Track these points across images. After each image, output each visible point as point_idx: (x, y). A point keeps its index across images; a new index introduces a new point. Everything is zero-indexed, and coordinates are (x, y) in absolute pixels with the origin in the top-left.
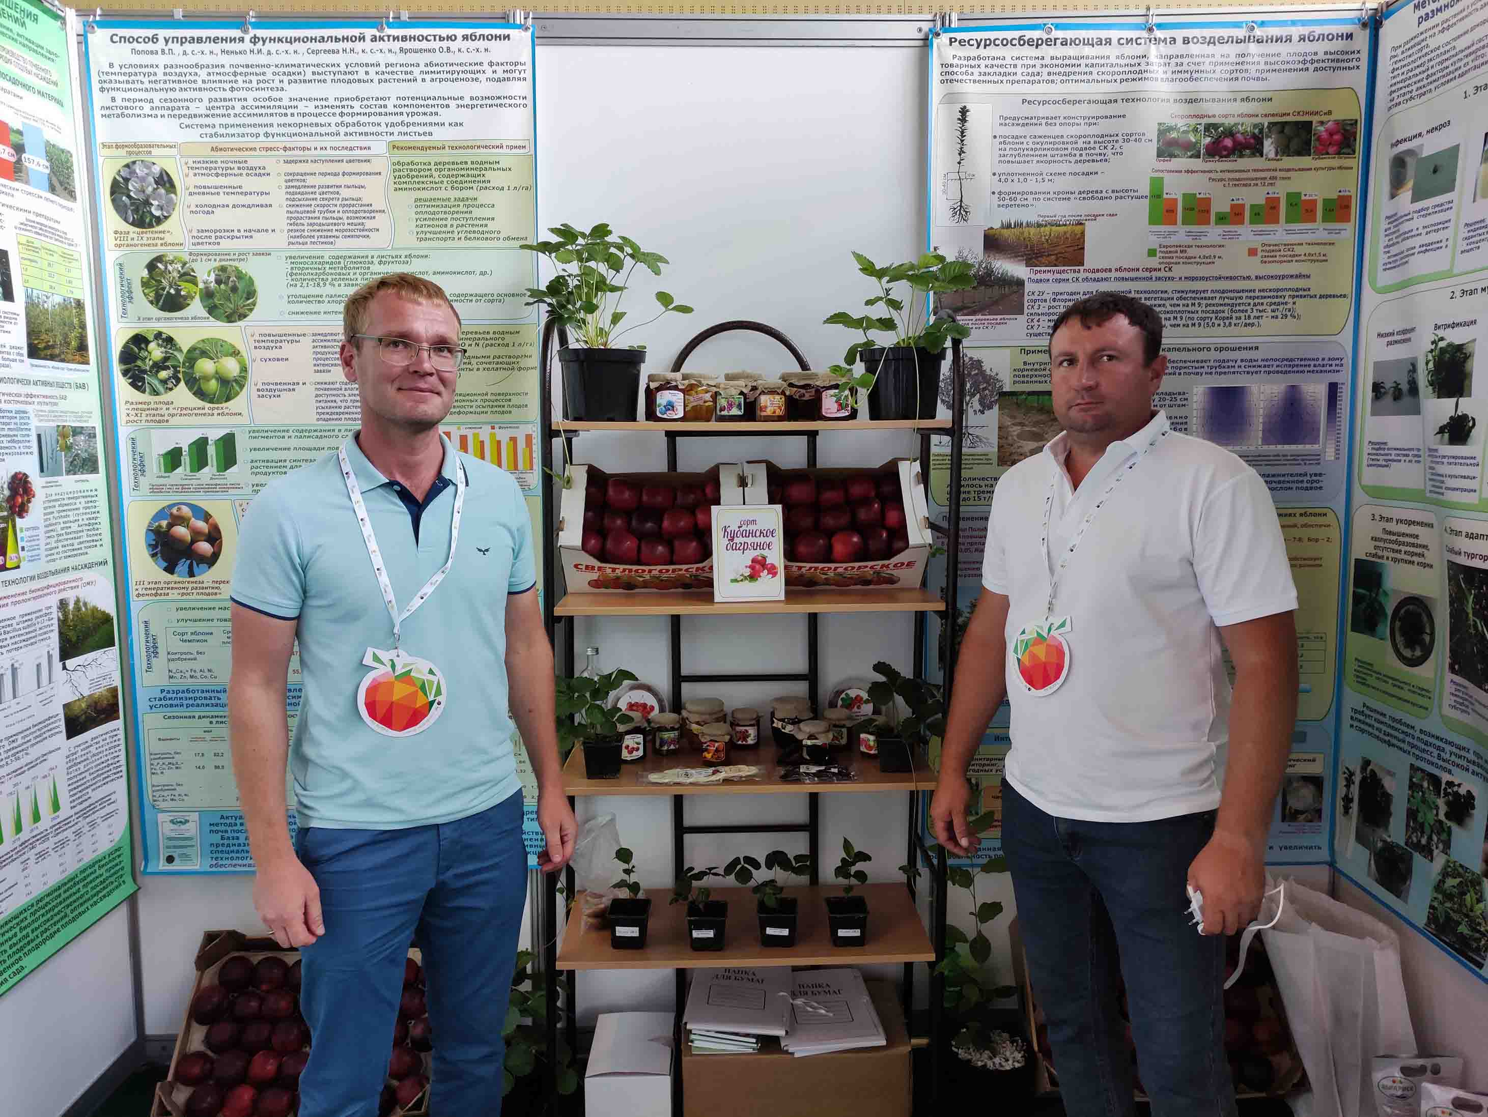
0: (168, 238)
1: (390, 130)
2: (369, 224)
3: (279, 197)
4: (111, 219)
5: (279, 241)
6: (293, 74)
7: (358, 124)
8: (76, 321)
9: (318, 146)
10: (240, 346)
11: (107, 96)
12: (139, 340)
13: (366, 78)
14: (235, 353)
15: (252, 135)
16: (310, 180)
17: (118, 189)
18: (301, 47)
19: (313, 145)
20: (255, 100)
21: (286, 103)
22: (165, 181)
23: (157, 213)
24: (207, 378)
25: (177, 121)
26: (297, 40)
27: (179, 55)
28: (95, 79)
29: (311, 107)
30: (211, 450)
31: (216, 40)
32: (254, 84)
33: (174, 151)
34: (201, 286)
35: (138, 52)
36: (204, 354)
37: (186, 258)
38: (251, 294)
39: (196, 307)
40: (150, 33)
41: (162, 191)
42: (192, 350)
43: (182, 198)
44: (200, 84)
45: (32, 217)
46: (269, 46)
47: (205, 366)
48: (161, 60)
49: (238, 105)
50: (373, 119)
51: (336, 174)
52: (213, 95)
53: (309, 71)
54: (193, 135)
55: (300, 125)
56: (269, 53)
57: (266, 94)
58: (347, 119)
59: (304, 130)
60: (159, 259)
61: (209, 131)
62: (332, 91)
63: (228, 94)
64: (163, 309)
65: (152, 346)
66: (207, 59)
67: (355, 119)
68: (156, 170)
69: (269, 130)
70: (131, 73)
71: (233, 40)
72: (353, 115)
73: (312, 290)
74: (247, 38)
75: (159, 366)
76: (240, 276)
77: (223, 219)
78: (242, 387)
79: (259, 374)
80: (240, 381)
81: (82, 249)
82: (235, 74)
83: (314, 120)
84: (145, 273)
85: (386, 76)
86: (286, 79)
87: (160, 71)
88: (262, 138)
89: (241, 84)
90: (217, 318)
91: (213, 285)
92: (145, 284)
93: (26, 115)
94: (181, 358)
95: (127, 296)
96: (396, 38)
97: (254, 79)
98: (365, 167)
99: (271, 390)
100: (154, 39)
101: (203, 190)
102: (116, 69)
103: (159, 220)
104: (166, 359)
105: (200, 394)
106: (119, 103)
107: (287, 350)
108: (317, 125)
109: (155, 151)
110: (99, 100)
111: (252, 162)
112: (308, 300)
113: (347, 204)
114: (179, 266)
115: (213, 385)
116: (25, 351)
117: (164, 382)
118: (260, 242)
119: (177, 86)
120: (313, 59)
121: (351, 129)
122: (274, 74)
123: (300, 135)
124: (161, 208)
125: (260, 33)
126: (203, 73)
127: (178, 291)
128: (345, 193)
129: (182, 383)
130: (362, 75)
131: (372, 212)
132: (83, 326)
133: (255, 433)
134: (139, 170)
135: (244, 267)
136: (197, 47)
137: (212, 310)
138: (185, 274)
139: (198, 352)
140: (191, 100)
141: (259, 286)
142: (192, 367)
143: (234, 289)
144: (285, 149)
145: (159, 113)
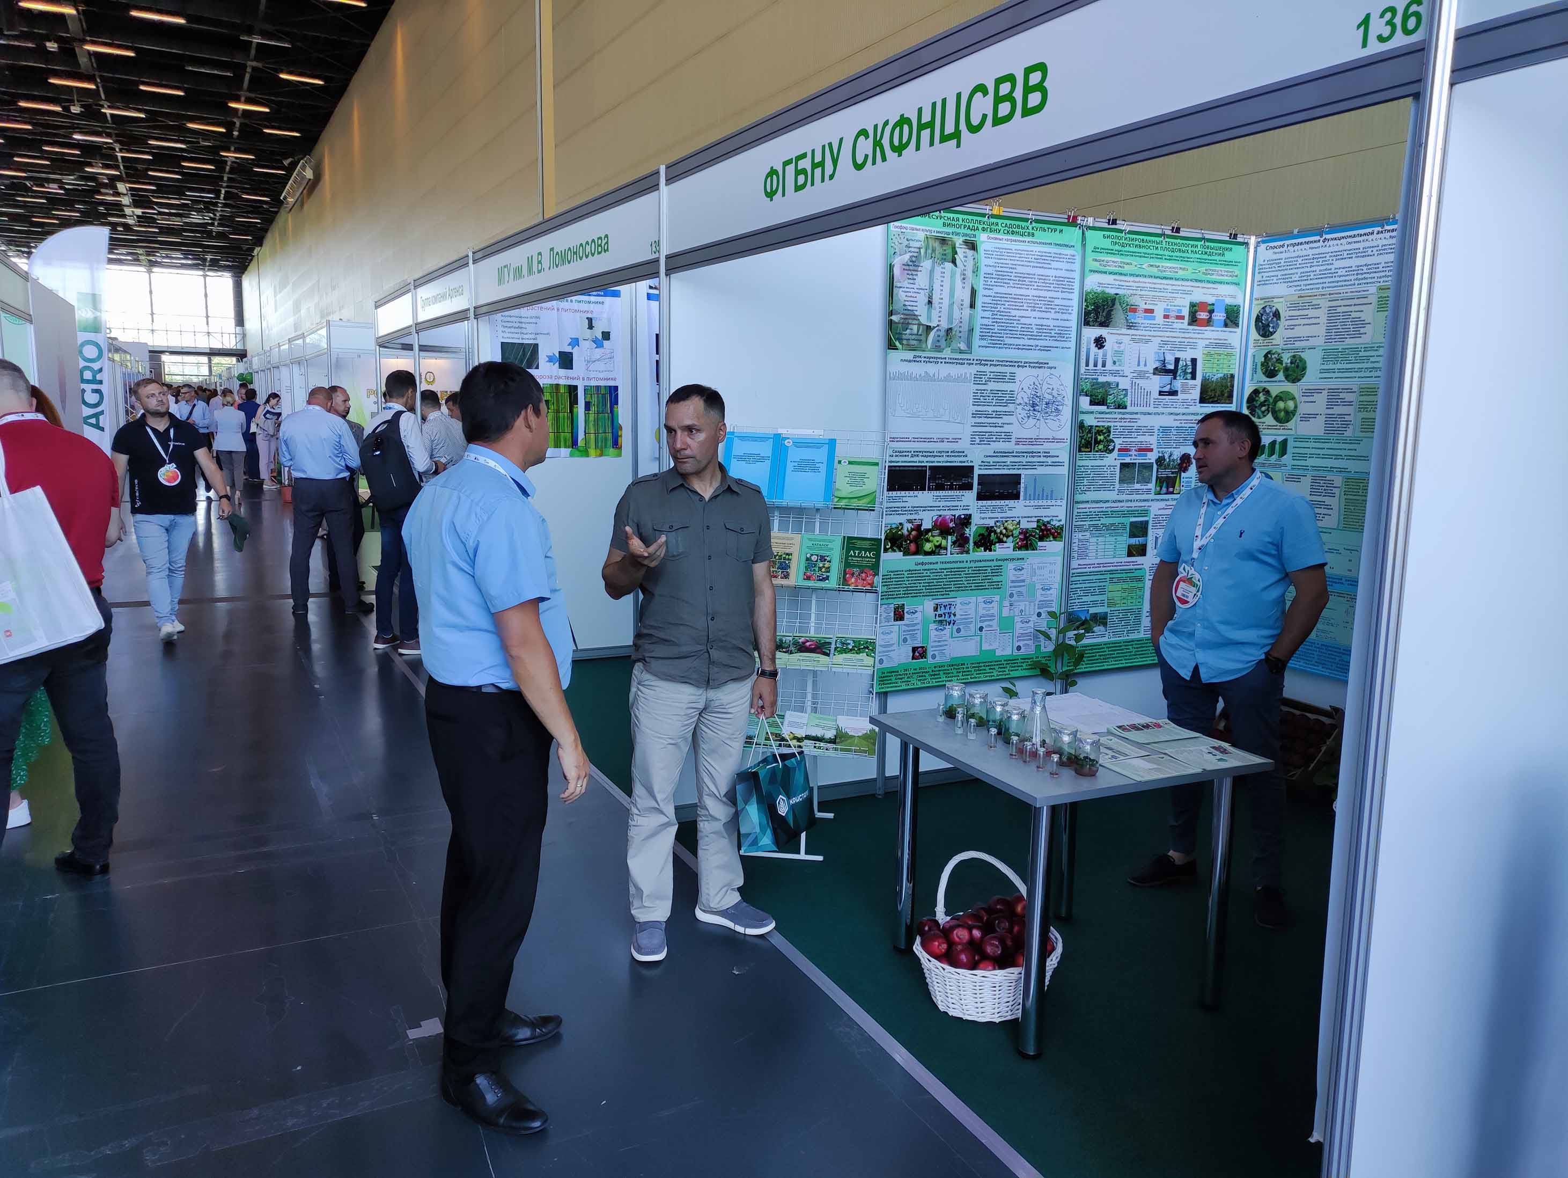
0: (1274, 342)
1: (1379, 280)
2: (1362, 330)
3: (1323, 320)
4: (1254, 335)
5: (1320, 341)
6: (1338, 256)
7: (1365, 278)
8: (1229, 384)
9: (1345, 291)
10: (1297, 397)
11: (1261, 275)
12: (1256, 392)
13: (1372, 254)
14: (1293, 399)
15: (1317, 288)
16: (1339, 310)
17: (1258, 319)
18: (1343, 241)
19: (1342, 291)
20: (1320, 271)
21: (1333, 271)
22: (1277, 315)
23: (1271, 330)
24: (1280, 411)
25: (1286, 285)
26: (1343, 238)
27: (1293, 252)
28: (1257, 269)
29: (1343, 272)
30: (1277, 446)
31: (1307, 243)
32: (1321, 263)
33: (1281, 300)
34: (1284, 365)
35: (1276, 253)
36: (1281, 399)
37: (1280, 351)
38: (1304, 369)
39: (1281, 376)
40: (1281, 243)
41: (1275, 319)
42: (1276, 396)
43: (1283, 323)
44: (1298, 266)
45: (1211, 341)
46: (1331, 243)
47: (1281, 405)
48: (1283, 256)
49: (1312, 274)
50: (1372, 275)
51: (1351, 305)
52: (1302, 270)
53: (1345, 253)
54: (1292, 290)
55: (1338, 282)
56: (1330, 246)
57: (1325, 267)
58: (1360, 277)
59: (1340, 284)
60: (1269, 352)
61: (1299, 288)
62: (1354, 262)
63: (1309, 269)
64: (1267, 377)
65: (1261, 395)
66: (1304, 253)
67: (1363, 276)
68: (1274, 309)
69: (1325, 285)
70: (1272, 262)
71: (1315, 242)
72: (1362, 274)
73: (1331, 366)
74: (1322, 239)
75: (1262, 404)
76: (1301, 359)
77: (1299, 332)
78: (1294, 415)
79: (1304, 409)
80: (1294, 412)
81: (1238, 350)
82: (1313, 259)
83: (1344, 278)
84: (1263, 359)
85: (1381, 252)
86: (1334, 258)
87: (1282, 261)
88: (1320, 290)
89: (1315, 264)
90: (1289, 381)
91: (1289, 365)
92: (1262, 365)
93: (1218, 295)
94: (1271, 400)
95: (1255, 371)
96: (1389, 231)
97: (1321, 260)
98: (1365, 301)
99: (1306, 418)
100: (1283, 246)
101: (1292, 318)
102: (1266, 262)
103: (1272, 334)
104: (1265, 401)
105: (1277, 419)
106: (1264, 279)
107: (1316, 397)
108: (1345, 281)
109: (1275, 300)
110: (1258, 277)
111: (1315, 302)
112: (1327, 371)
113: (1355, 320)
114: (1276, 356)
115: (1282, 414)
116: (1198, 401)
117: (1263, 412)
118: (1312, 342)
119: (1289, 267)
120: (1349, 247)
121: (1361, 282)
122: (1331, 256)
123: (1337, 286)
124: (1273, 327)
125: (1328, 236)
126: (1300, 260)
127: (1275, 368)
128: (1354, 315)
129: (1270, 413)
130: (1370, 253)
131: (1364, 324)
132: (1232, 386)
133: (1297, 439)
134: (1268, 310)
135: (1303, 355)
136: (1300, 247)
137: (1287, 377)
138: (1279, 359)
139: (1279, 398)
140: (1293, 274)
141: (1308, 365)
142: (1275, 405)
143: (1298, 367)
144: (1330, 294)
145: (1279, 281)
